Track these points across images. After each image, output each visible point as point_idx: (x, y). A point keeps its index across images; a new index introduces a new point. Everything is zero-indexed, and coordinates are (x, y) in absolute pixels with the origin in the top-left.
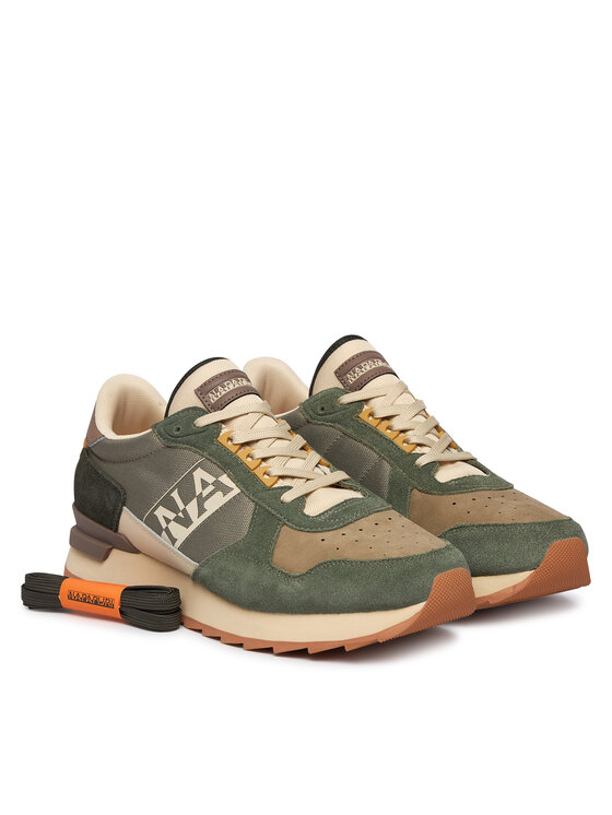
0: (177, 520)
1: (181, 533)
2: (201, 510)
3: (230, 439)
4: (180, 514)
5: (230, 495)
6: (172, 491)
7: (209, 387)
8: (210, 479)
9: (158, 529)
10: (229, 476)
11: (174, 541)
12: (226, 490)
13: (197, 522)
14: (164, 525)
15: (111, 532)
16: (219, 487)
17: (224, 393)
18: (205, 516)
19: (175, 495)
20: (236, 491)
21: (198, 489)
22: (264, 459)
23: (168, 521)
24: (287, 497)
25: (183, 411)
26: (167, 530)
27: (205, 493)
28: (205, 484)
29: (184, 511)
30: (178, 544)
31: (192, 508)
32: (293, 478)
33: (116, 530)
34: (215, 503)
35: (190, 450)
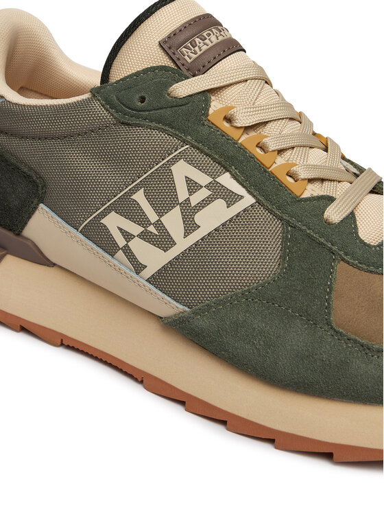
0: (145, 236)
1: (154, 259)
2: (190, 227)
3: (229, 120)
4: (152, 229)
5: (238, 207)
6: (134, 191)
7: (182, 37)
8: (203, 179)
9: (109, 247)
10: (234, 177)
11: (139, 267)
12: (231, 198)
13: (182, 243)
14: (121, 242)
15: (10, 234)
16: (219, 191)
17: (205, 48)
18: (196, 236)
19: (140, 197)
20: (249, 200)
21: (182, 194)
22: (280, 152)
23: (128, 236)
24: (334, 214)
25: (146, 71)
26: (127, 251)
27: (195, 199)
28: (193, 186)
29: (159, 225)
30: (147, 273)
31: (173, 221)
32: (323, 180)
33: (19, 234)
34: (213, 217)
35: (164, 131)
